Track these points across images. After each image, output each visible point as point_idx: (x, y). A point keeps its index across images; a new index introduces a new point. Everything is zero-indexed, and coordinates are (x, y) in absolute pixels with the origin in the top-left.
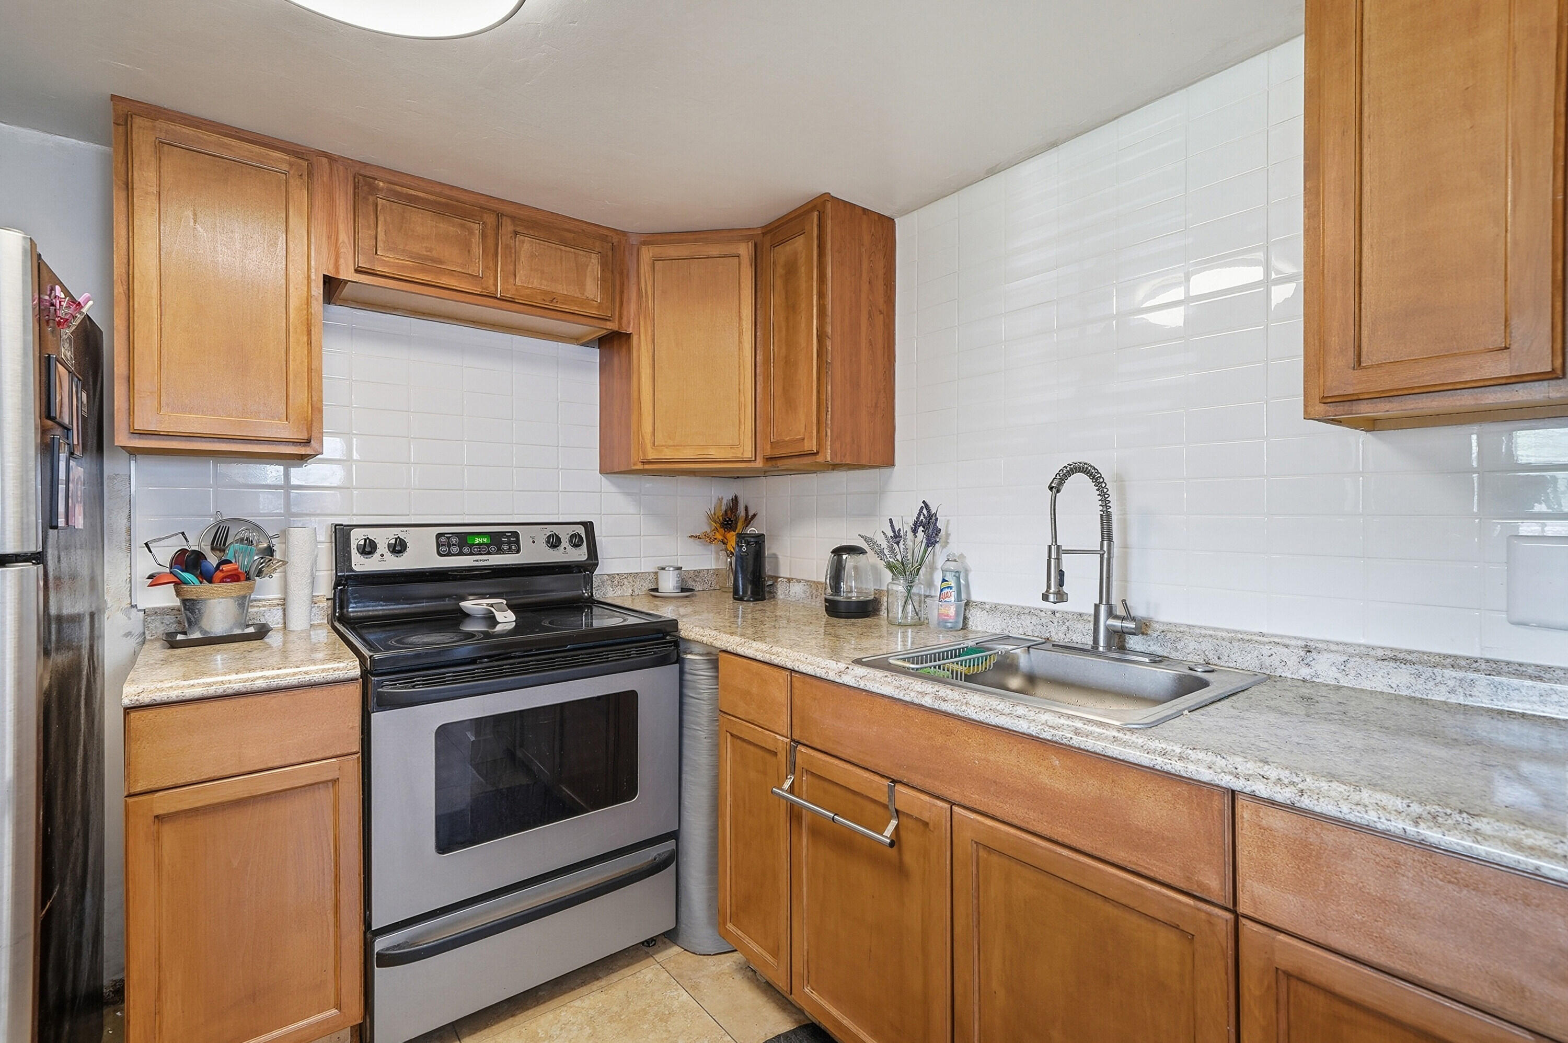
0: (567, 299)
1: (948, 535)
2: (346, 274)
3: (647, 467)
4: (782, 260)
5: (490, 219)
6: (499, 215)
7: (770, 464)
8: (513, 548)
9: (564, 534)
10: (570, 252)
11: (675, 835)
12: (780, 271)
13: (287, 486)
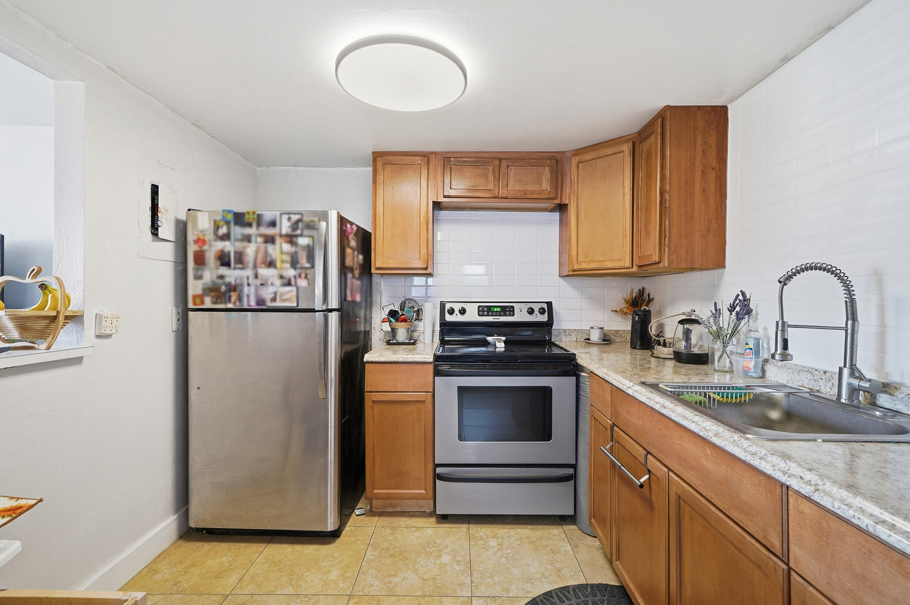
0: (532, 192)
1: (757, 314)
2: (441, 199)
3: (574, 273)
4: (645, 149)
5: (497, 162)
6: (500, 160)
7: (641, 269)
8: (511, 313)
9: (537, 308)
10: (534, 169)
11: (574, 466)
12: (644, 156)
13: (427, 286)
